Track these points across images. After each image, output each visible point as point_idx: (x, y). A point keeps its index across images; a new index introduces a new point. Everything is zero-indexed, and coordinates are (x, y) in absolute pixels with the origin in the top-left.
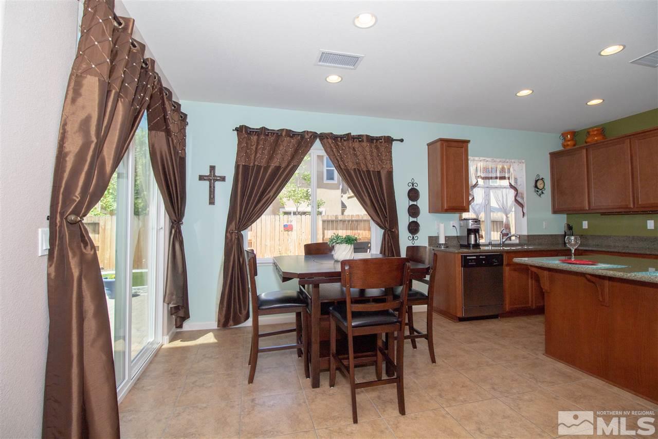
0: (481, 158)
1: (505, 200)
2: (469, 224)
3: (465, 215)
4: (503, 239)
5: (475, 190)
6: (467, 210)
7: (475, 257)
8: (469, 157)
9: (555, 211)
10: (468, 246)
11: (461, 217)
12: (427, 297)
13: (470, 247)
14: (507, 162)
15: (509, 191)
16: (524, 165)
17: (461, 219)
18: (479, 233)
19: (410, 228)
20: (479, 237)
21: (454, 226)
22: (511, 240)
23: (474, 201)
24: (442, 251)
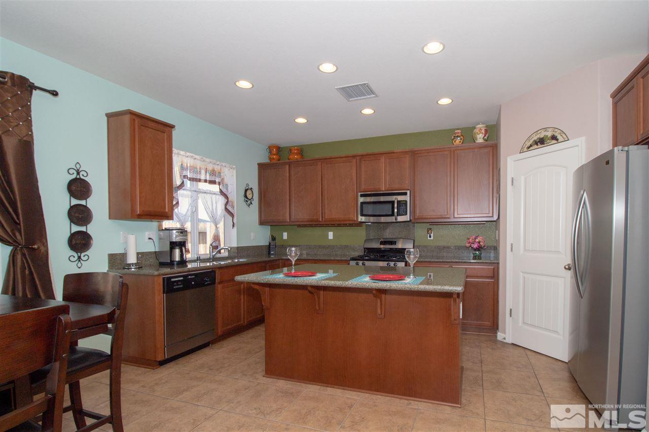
0: (188, 154)
1: (214, 208)
2: (172, 235)
3: (166, 224)
4: (213, 252)
5: (180, 192)
6: (169, 217)
7: (182, 278)
8: (173, 149)
9: (262, 223)
10: (171, 264)
11: (160, 226)
12: (109, 357)
13: (173, 265)
14: (218, 165)
15: (219, 198)
16: (235, 171)
17: (160, 229)
18: (185, 247)
19: (74, 242)
20: (186, 251)
21: (149, 239)
22: (220, 253)
23: (177, 207)
24: (133, 274)
